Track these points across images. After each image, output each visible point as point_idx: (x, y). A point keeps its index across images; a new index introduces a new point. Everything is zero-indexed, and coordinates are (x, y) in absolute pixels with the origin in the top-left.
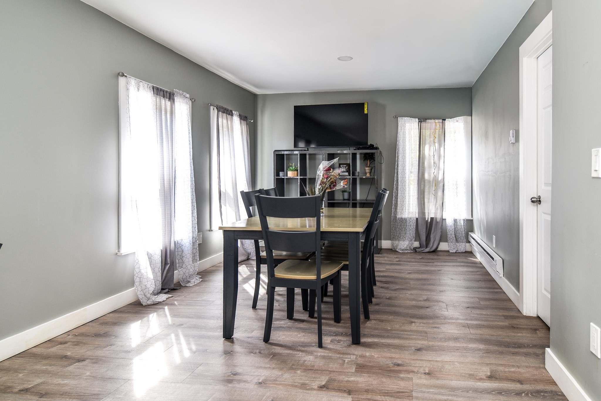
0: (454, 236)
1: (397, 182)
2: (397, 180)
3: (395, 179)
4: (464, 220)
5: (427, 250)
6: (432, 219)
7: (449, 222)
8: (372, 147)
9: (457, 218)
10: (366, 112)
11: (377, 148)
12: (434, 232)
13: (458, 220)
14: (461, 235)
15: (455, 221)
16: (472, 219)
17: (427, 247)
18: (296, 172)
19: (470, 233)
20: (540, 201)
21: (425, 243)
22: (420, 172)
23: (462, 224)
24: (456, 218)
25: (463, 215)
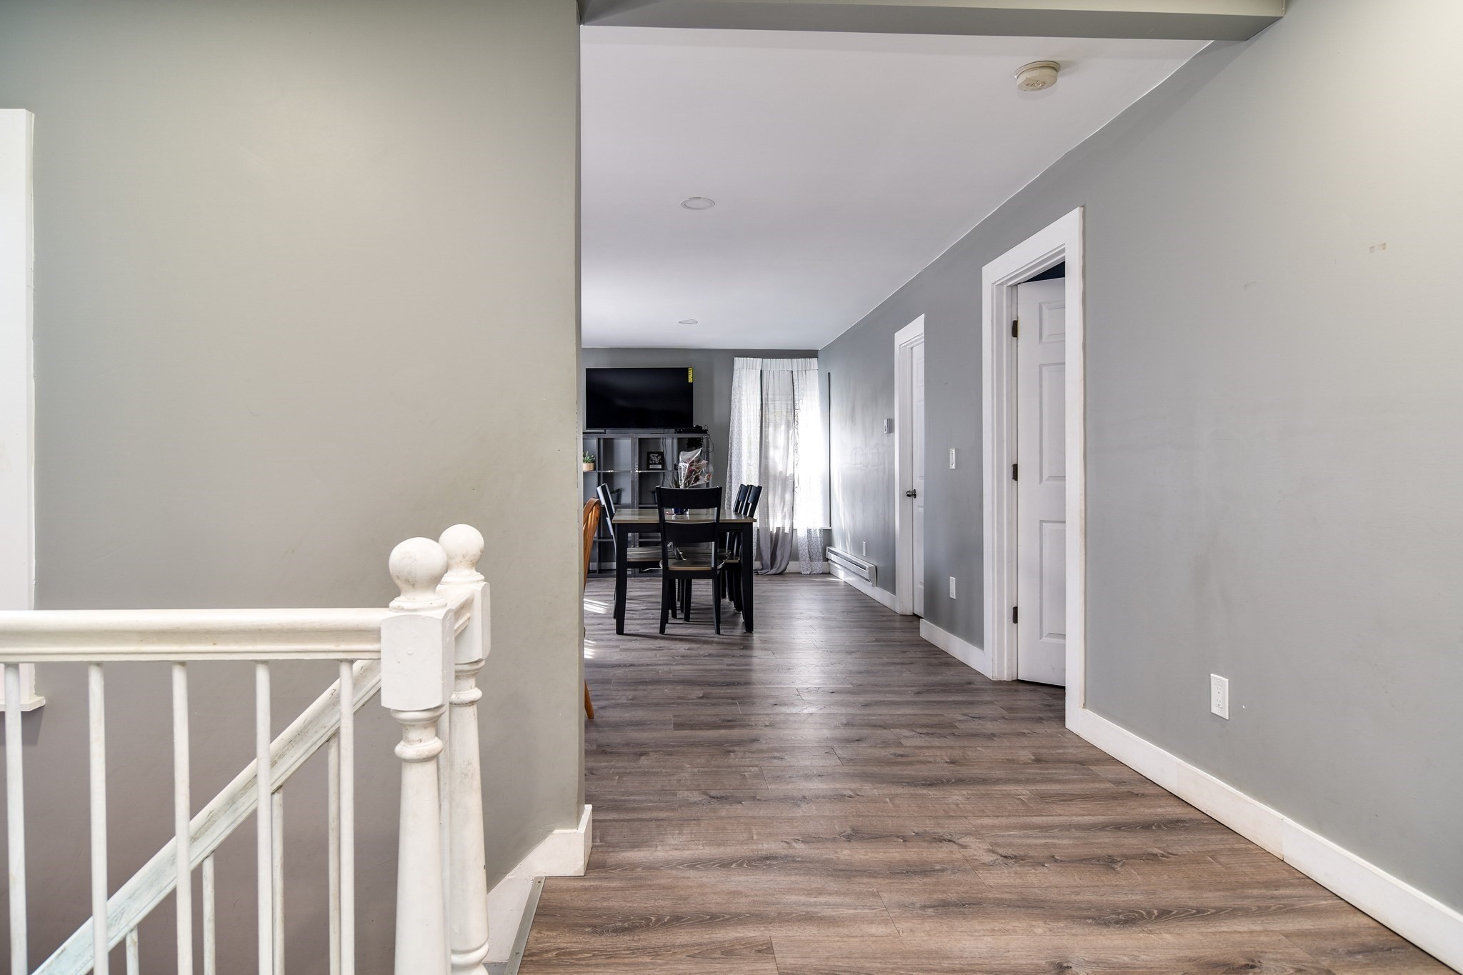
0: (807, 552)
1: (731, 479)
2: (731, 476)
3: (728, 475)
4: (820, 530)
5: (773, 571)
6: (778, 529)
7: (801, 534)
8: (699, 430)
9: (812, 527)
10: (690, 380)
11: (705, 432)
12: (781, 546)
13: (812, 530)
14: (816, 550)
15: (809, 531)
16: (830, 528)
17: (772, 568)
18: (592, 464)
19: (827, 548)
20: (915, 495)
21: (769, 563)
22: (763, 465)
23: (818, 535)
24: (809, 528)
25: (819, 524)
